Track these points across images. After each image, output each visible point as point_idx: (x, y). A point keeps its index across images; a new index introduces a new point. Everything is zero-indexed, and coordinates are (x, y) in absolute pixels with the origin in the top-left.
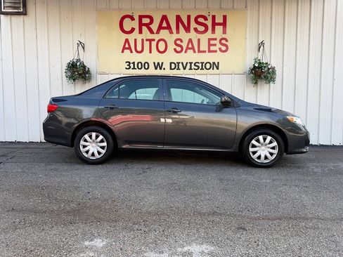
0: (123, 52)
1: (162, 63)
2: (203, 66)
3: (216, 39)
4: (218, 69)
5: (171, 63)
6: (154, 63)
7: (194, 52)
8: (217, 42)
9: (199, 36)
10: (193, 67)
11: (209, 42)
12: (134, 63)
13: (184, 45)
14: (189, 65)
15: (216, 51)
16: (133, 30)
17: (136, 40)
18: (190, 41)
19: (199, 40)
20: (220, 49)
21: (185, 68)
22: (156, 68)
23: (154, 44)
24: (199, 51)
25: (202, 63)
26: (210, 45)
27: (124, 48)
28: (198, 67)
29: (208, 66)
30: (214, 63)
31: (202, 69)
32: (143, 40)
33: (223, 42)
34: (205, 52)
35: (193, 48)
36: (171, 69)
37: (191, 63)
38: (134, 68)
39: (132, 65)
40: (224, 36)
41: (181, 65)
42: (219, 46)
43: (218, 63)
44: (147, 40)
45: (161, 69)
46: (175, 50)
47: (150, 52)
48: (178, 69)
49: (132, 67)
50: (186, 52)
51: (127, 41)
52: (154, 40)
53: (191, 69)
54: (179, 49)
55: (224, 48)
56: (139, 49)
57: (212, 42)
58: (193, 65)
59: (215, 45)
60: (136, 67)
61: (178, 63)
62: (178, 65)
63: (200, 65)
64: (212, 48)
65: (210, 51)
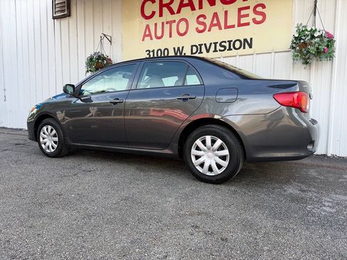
0: (143, 40)
1: (183, 47)
2: (231, 45)
3: (248, 8)
4: (250, 46)
5: (192, 46)
6: (174, 48)
7: (220, 28)
8: (250, 12)
9: (227, 7)
10: (218, 47)
11: (239, 13)
12: (153, 51)
13: (208, 22)
14: (213, 45)
15: (248, 24)
16: (154, 13)
17: (156, 24)
18: (215, 15)
19: (226, 12)
20: (254, 19)
21: (208, 51)
22: (176, 54)
23: (174, 26)
24: (227, 27)
25: (230, 42)
26: (240, 17)
27: (145, 36)
28: (225, 47)
29: (237, 45)
30: (245, 40)
31: (230, 49)
32: (163, 23)
33: (259, 9)
34: (233, 26)
35: (218, 24)
36: (192, 53)
37: (215, 44)
40: (260, 1)
41: (203, 47)
42: (252, 15)
43: (251, 39)
44: (167, 23)
46: (197, 29)
47: (171, 36)
48: (201, 52)
50: (209, 30)
51: (148, 27)
52: (174, 21)
53: (215, 51)
54: (201, 28)
55: (259, 18)
56: (159, 34)
57: (243, 12)
58: (218, 45)
59: (247, 15)
60: (156, 55)
61: (201, 45)
62: (201, 48)
63: (227, 45)
64: (243, 20)
65: (240, 25)
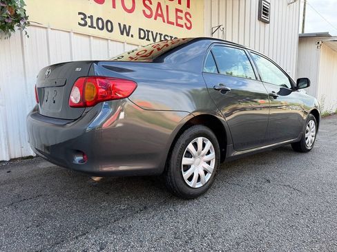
1: (130, 27)
5: (140, 29)
6: (119, 24)
7: (164, 21)
8: (183, 15)
9: (168, 2)
11: (176, 13)
12: (91, 17)
13: (154, 8)
14: (158, 36)
15: (182, 26)
18: (159, 5)
19: (167, 6)
20: (186, 24)
21: (154, 40)
22: (122, 33)
24: (169, 22)
25: (171, 38)
26: (178, 17)
33: (188, 17)
34: (173, 23)
35: (162, 16)
36: (140, 38)
37: (160, 35)
38: (92, 26)
39: (88, 20)
40: (188, 10)
41: (150, 34)
42: (185, 20)
45: (128, 35)
46: (144, 11)
47: (114, 6)
48: (148, 40)
49: (89, 24)
50: (155, 19)
54: (148, 12)
55: (188, 24)
57: (179, 14)
58: (162, 37)
59: (181, 18)
60: (95, 25)
61: (148, 32)
62: (148, 35)
64: (179, 22)
65: (178, 25)
